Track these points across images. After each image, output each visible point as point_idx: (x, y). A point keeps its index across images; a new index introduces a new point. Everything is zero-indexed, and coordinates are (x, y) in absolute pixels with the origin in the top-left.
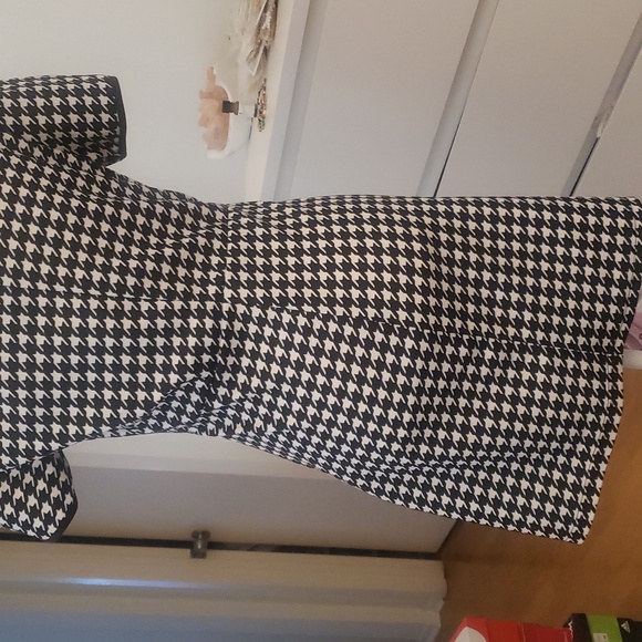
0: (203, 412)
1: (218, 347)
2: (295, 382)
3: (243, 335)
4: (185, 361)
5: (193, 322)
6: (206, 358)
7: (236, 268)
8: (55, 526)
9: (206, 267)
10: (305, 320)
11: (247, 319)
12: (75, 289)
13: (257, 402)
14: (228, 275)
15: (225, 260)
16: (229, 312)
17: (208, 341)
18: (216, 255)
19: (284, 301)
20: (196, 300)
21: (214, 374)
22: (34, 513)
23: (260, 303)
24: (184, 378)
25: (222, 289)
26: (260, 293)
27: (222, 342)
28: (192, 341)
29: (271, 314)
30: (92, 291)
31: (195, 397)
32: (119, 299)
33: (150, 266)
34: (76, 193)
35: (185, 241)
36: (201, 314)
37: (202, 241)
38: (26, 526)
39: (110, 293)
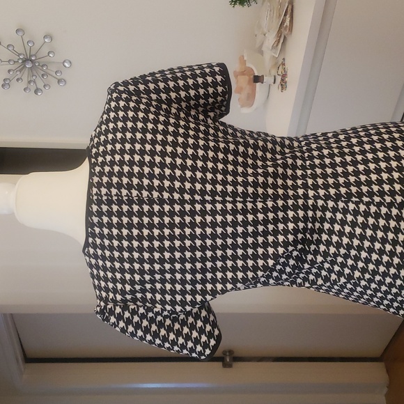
0: (296, 271)
1: (307, 228)
2: (360, 248)
3: (323, 220)
4: (288, 239)
5: (291, 214)
6: (300, 236)
7: (314, 176)
8: (210, 349)
9: (294, 178)
10: (365, 207)
11: (324, 209)
12: (218, 198)
13: (333, 263)
14: (310, 182)
15: (306, 172)
16: (313, 205)
17: (301, 225)
18: (300, 169)
19: (349, 195)
20: (291, 199)
21: (304, 246)
22: (197, 341)
23: (333, 198)
24: (287, 250)
25: (307, 191)
26: (332, 191)
27: (310, 225)
28: (291, 226)
29: (341, 205)
30: (228, 198)
31: (292, 262)
32: (244, 202)
33: (261, 179)
34: (211, 138)
35: (279, 162)
36: (295, 208)
37: (290, 161)
38: (192, 350)
39: (238, 199)
